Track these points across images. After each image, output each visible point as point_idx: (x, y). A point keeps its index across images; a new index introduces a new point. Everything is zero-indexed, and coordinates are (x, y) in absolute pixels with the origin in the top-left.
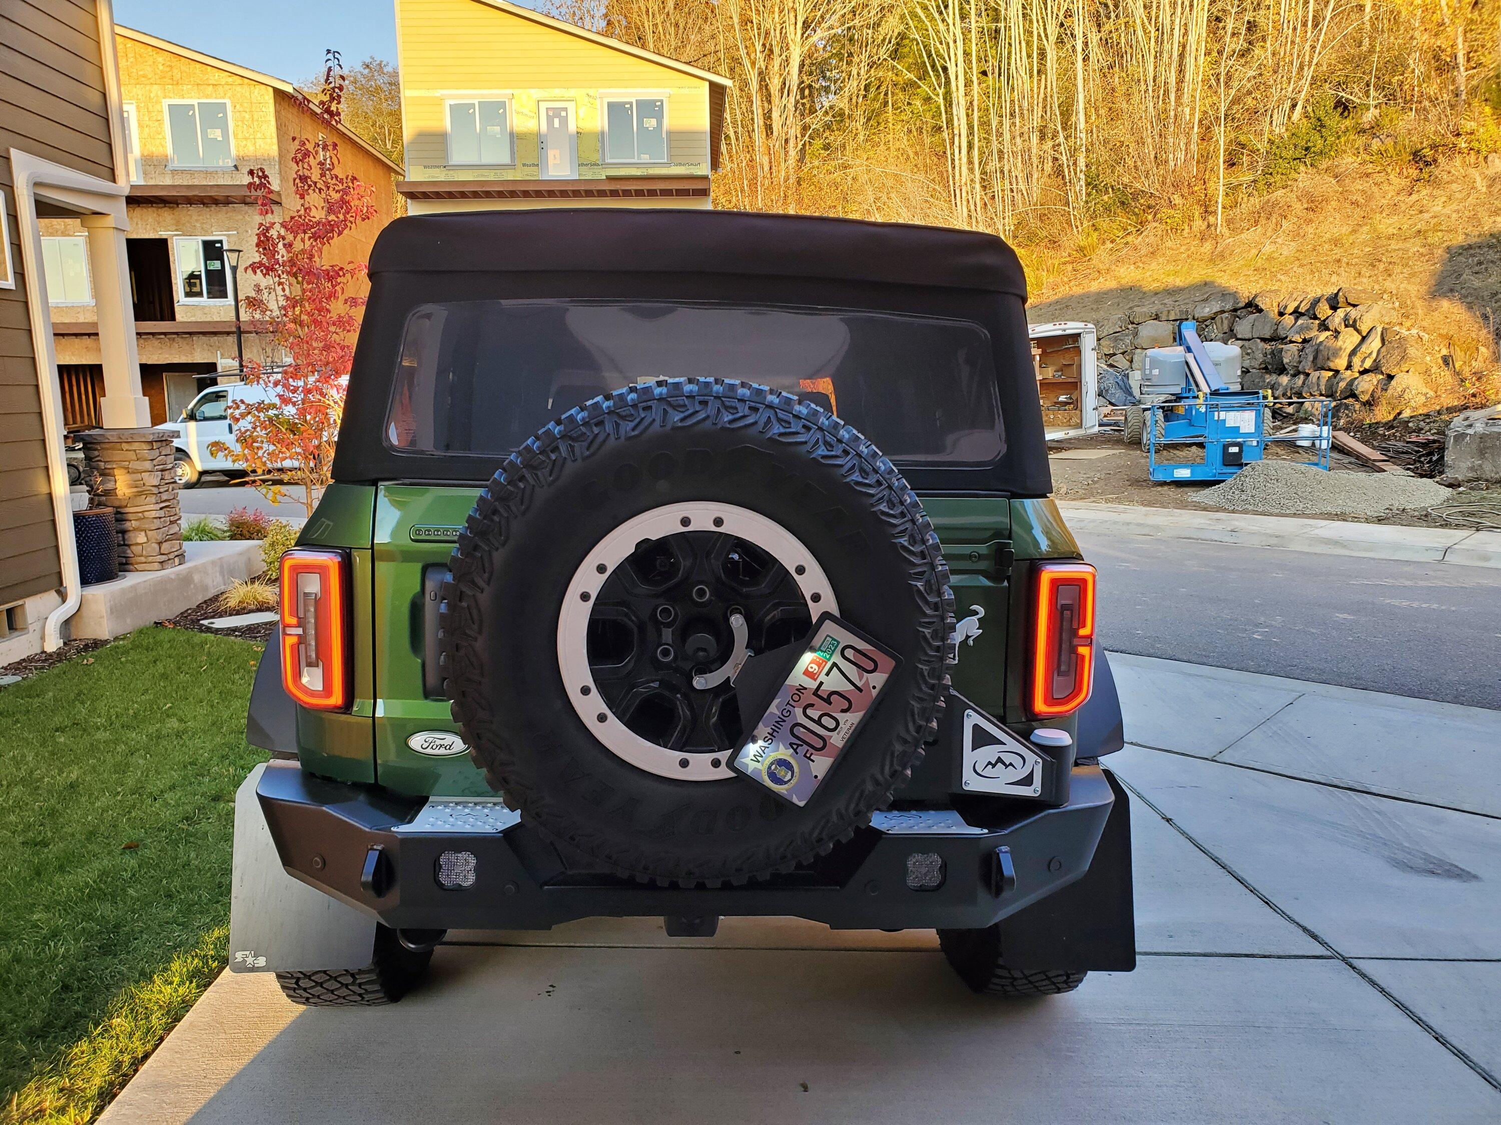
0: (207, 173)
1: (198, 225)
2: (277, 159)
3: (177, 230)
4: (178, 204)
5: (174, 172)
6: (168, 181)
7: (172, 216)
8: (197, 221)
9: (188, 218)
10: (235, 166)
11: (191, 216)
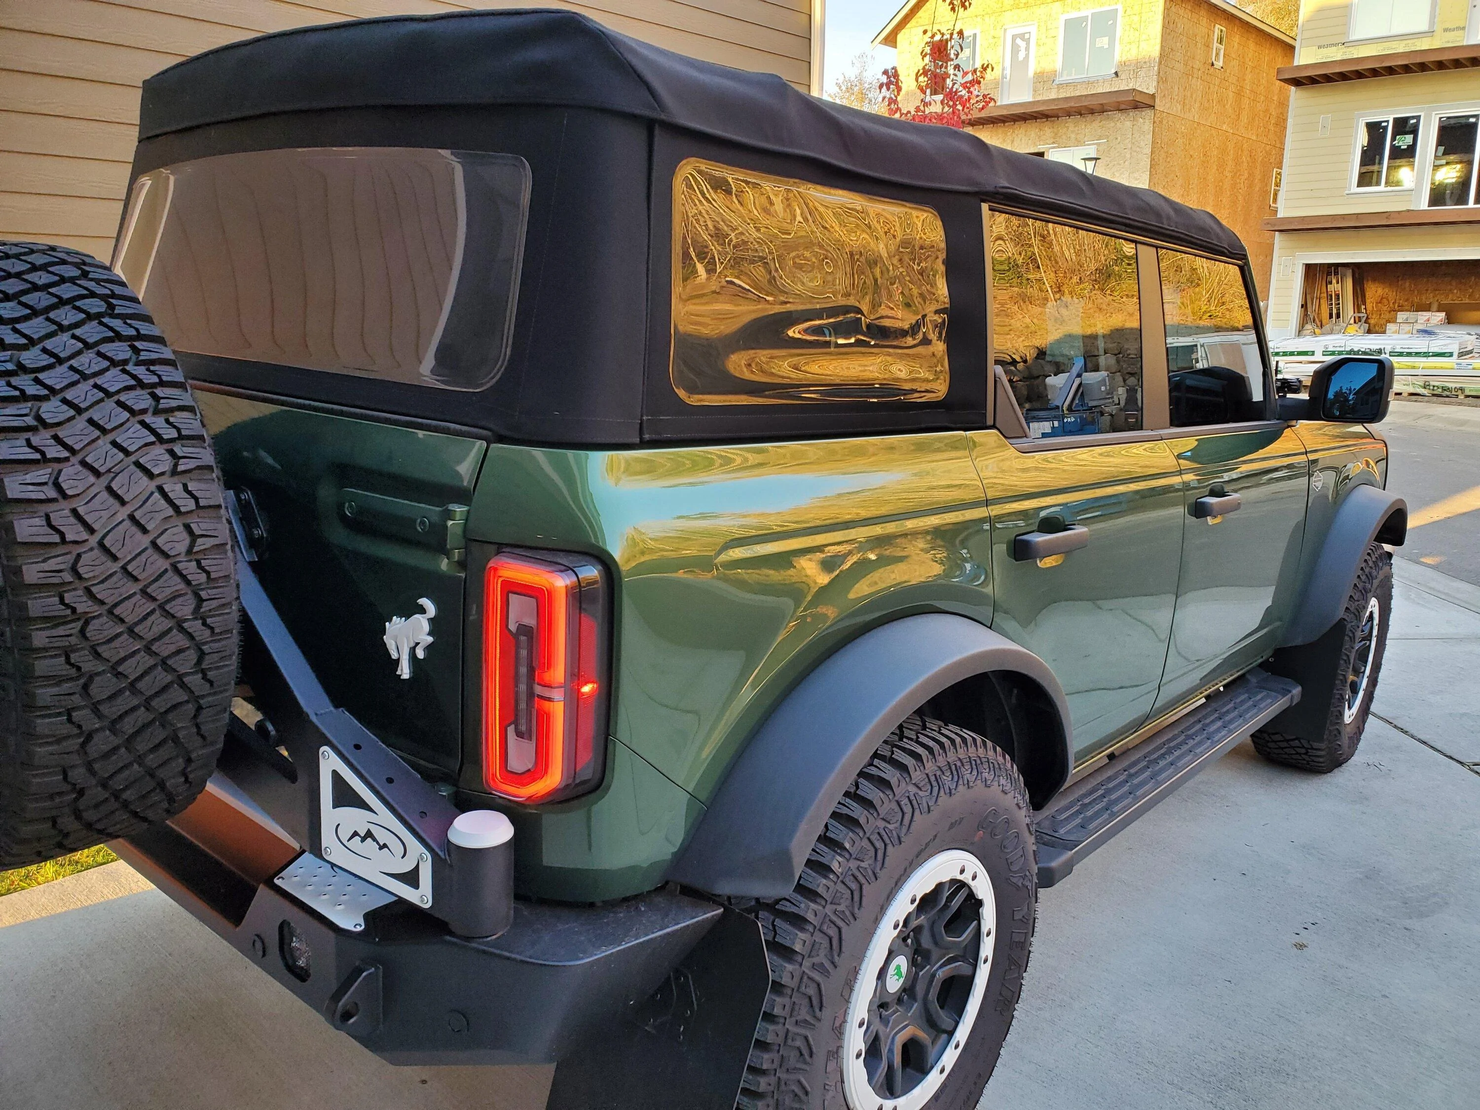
0: (1089, 83)
1: (1073, 136)
2: (1157, 60)
3: (1054, 143)
4: (1058, 117)
5: (1060, 86)
6: (1053, 96)
7: (1051, 130)
8: (1072, 132)
9: (1065, 129)
10: (1116, 73)
11: (1068, 127)
